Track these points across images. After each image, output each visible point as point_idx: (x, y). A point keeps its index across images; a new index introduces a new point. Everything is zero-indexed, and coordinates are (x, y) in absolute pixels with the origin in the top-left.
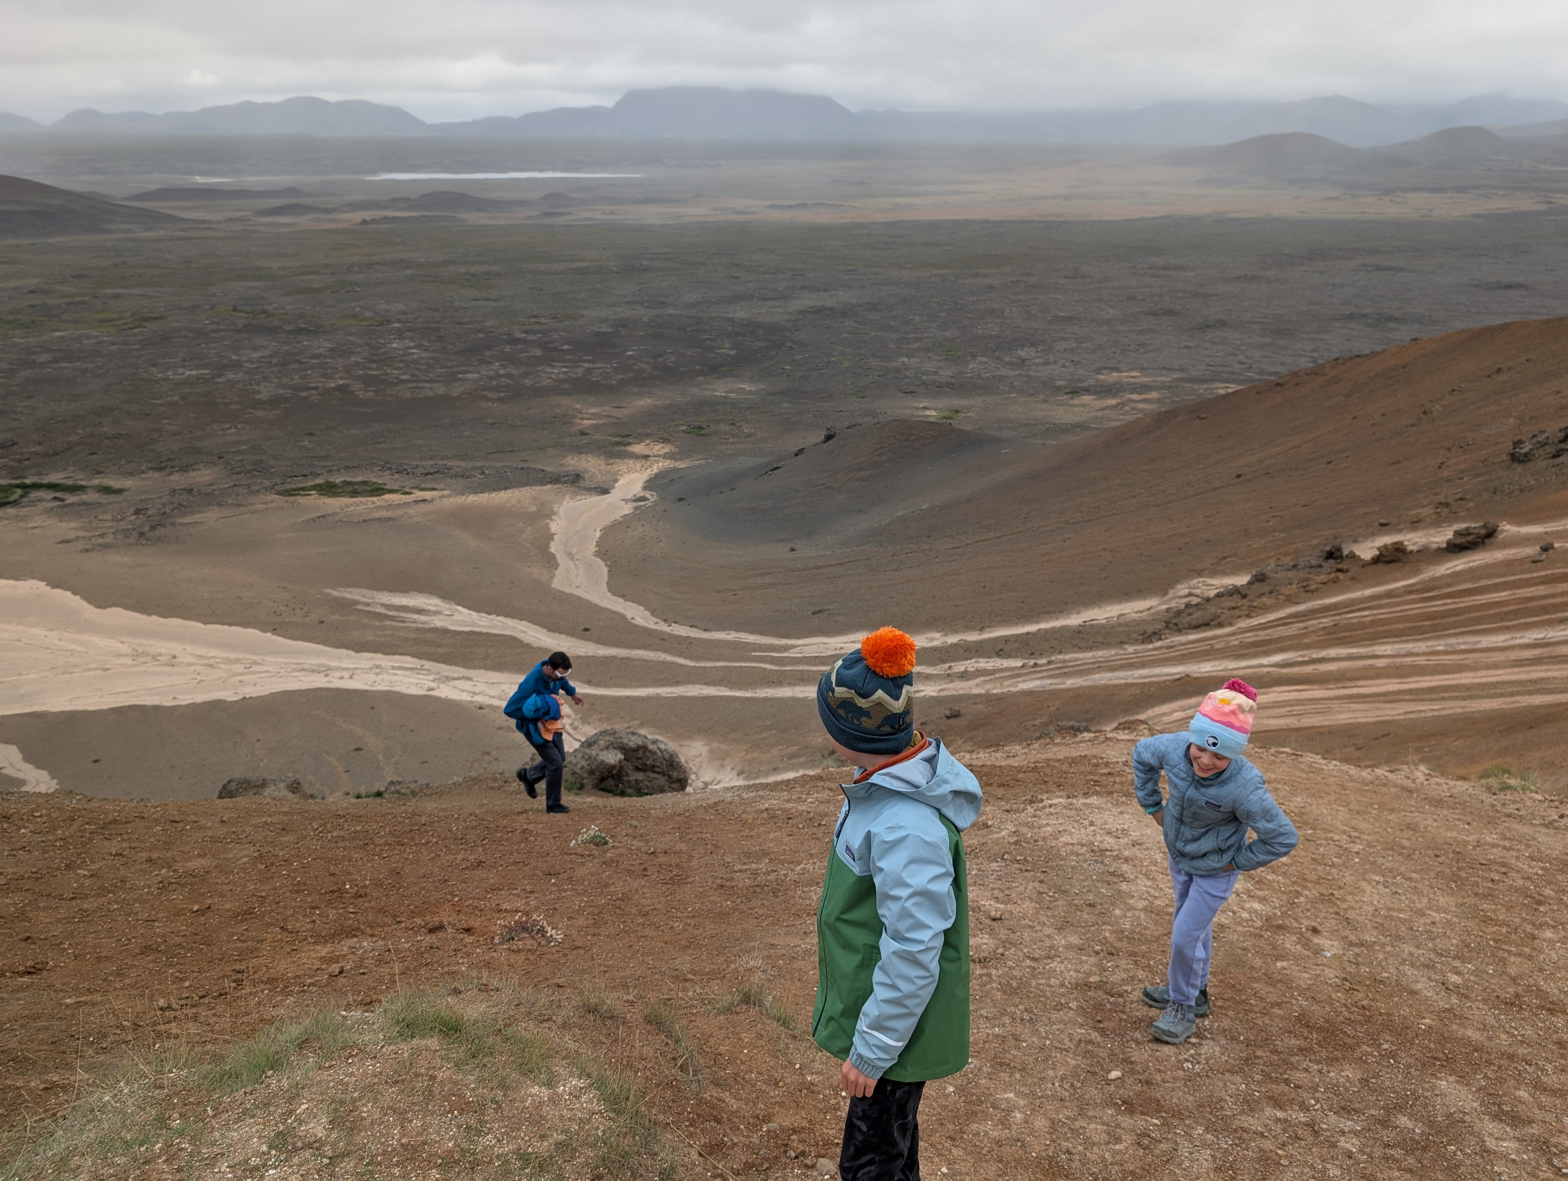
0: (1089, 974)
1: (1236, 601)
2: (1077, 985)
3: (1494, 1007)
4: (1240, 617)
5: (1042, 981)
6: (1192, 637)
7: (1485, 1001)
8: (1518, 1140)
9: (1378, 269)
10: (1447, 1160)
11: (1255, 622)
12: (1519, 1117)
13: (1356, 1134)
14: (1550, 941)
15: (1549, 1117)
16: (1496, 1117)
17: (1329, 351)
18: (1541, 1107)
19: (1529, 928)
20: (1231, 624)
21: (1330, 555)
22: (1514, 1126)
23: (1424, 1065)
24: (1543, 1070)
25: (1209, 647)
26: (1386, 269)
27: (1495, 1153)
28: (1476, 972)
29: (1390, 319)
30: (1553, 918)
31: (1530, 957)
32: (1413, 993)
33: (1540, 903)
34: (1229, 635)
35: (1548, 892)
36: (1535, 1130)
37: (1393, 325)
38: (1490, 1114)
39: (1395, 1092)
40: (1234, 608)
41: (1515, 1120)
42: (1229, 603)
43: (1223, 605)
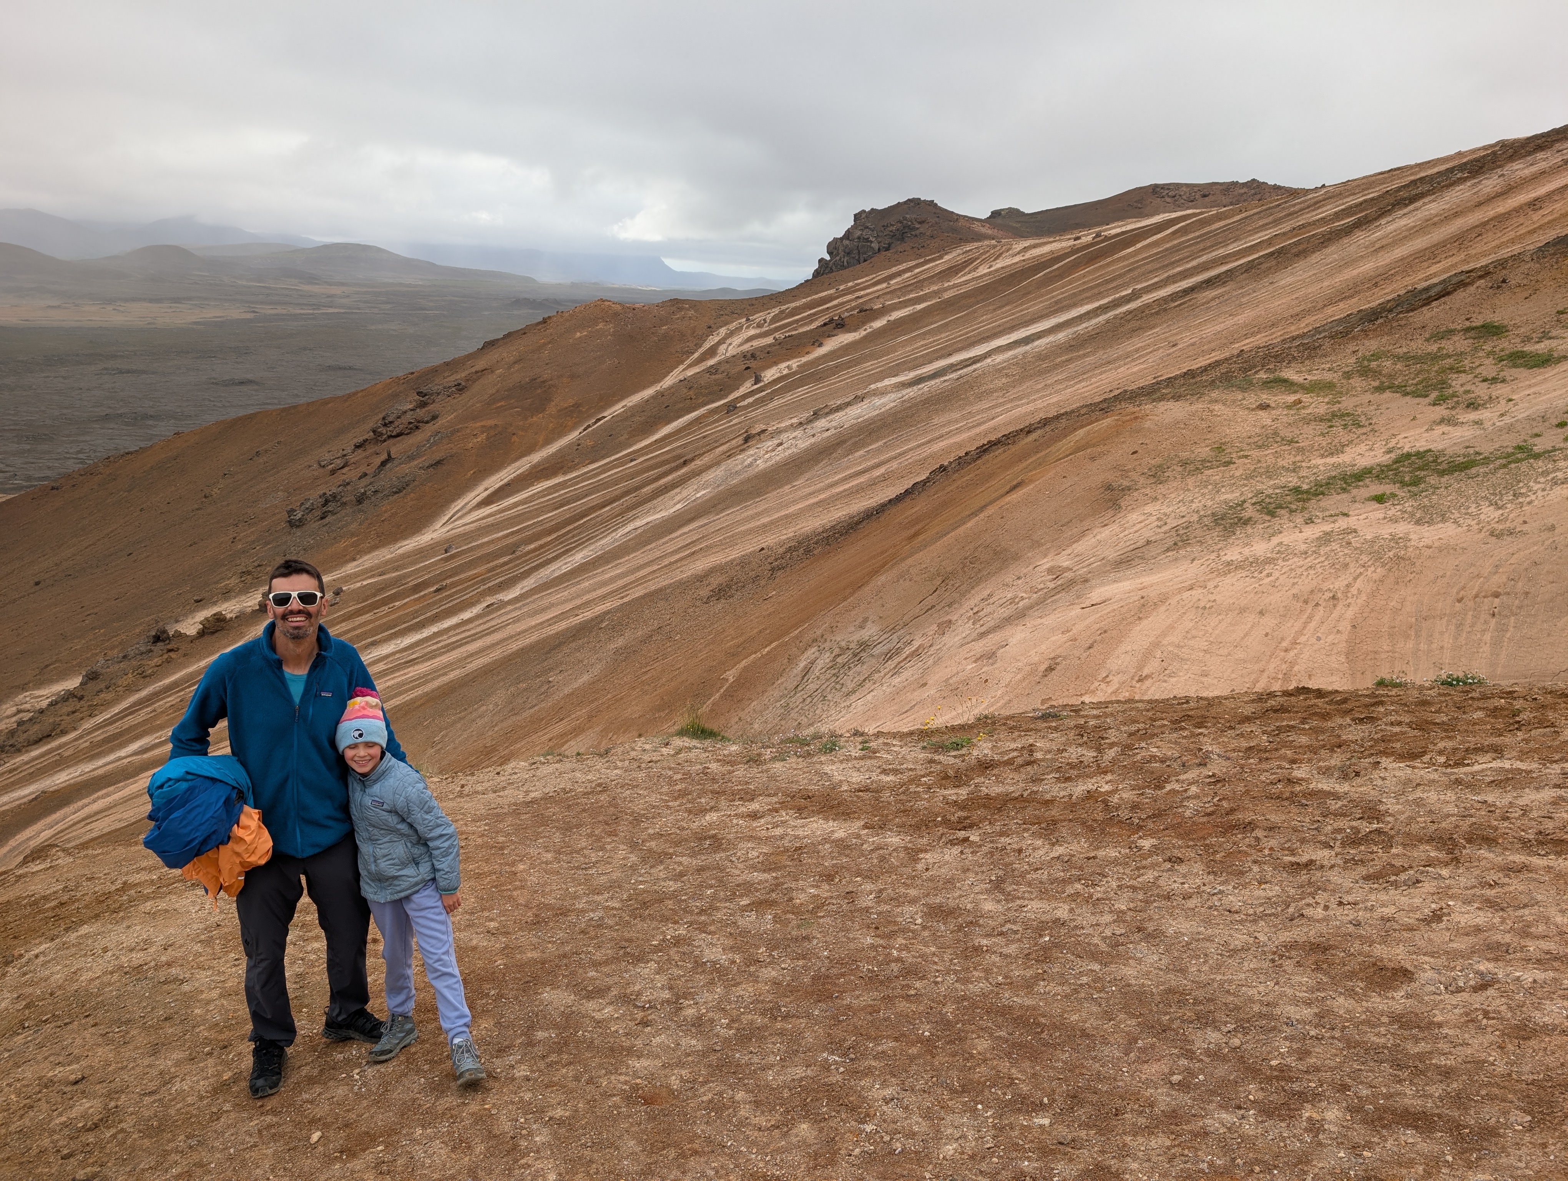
0: (219, 1074)
1: (73, 704)
2: (215, 1089)
3: (530, 930)
4: (82, 719)
5: (178, 1106)
6: (35, 753)
7: (520, 929)
8: (611, 1003)
9: (121, 372)
10: (584, 1042)
11: (100, 719)
12: (600, 990)
13: (519, 1062)
14: (524, 870)
15: (616, 979)
16: (589, 996)
17: (95, 451)
18: (608, 975)
19: (507, 868)
20: (75, 729)
21: (157, 639)
22: (602, 997)
23: (524, 991)
24: (589, 953)
25: (58, 757)
26: (128, 372)
27: (604, 1020)
28: (503, 913)
29: (146, 417)
30: (516, 855)
31: (522, 887)
32: (474, 948)
33: (502, 848)
34: (76, 740)
35: (501, 839)
36: (614, 992)
37: (151, 422)
38: (584, 998)
39: (522, 1019)
40: (74, 712)
41: (599, 992)
42: (66, 709)
43: (60, 713)
